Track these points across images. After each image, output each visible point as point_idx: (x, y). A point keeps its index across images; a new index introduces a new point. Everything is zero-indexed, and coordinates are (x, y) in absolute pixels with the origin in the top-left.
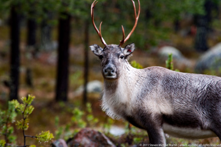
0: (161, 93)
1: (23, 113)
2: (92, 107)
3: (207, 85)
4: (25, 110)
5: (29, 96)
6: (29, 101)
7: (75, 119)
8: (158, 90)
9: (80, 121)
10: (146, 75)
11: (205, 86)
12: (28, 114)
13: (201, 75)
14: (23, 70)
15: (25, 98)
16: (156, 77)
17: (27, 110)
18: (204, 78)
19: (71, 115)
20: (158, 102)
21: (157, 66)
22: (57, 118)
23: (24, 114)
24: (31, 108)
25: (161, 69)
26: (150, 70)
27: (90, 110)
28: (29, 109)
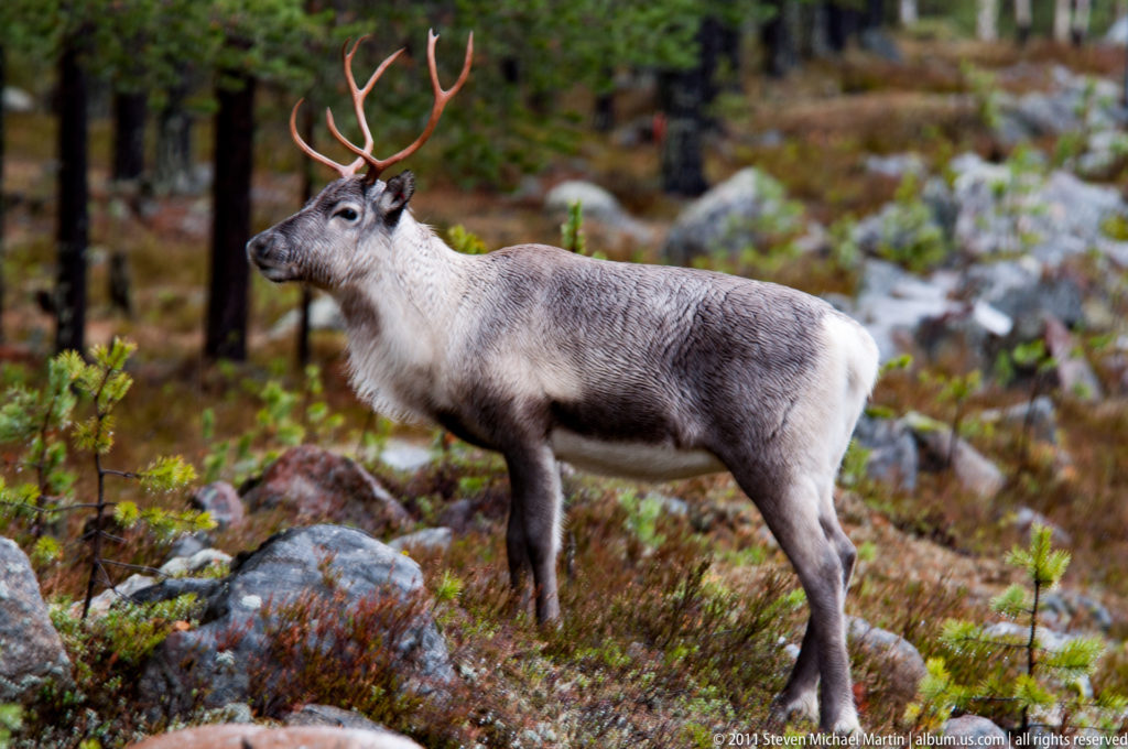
0: (544, 331)
1: (96, 398)
2: (326, 377)
3: (693, 306)
4: (101, 389)
5: (117, 341)
6: (116, 360)
7: (265, 417)
8: (536, 323)
9: (285, 423)
10: (493, 275)
11: (688, 308)
12: (111, 400)
13: (675, 269)
14: (98, 257)
15: (104, 350)
16: (528, 280)
17: (111, 386)
18: (684, 280)
19: (258, 403)
20: (533, 361)
21: (533, 242)
22: (209, 414)
23: (100, 400)
24: (124, 382)
25: (544, 253)
26: (508, 257)
27: (317, 387)
28: (115, 385)
